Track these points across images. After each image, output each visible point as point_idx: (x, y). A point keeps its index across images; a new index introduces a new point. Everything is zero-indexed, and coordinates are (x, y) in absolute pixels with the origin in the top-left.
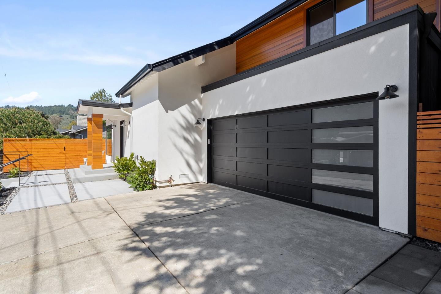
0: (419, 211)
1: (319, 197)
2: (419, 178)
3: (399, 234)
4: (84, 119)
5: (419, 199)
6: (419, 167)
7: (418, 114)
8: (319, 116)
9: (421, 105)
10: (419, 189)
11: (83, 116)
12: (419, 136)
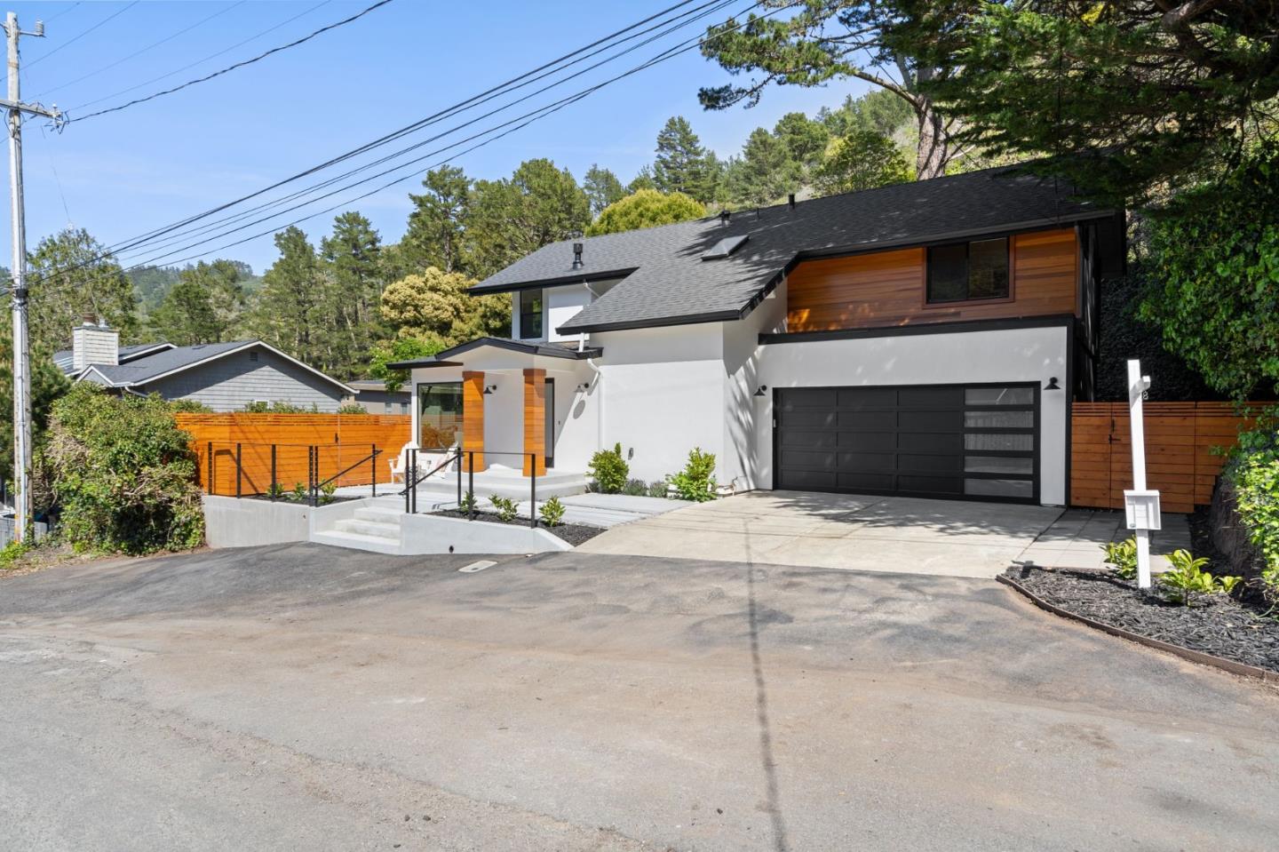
0: (1074, 484)
1: (972, 486)
2: (1074, 457)
3: (1058, 506)
4: (103, 342)
5: (1074, 474)
6: (1074, 448)
7: (1074, 404)
8: (973, 398)
9: (1075, 397)
10: (1073, 466)
11: (96, 333)
12: (1073, 422)
